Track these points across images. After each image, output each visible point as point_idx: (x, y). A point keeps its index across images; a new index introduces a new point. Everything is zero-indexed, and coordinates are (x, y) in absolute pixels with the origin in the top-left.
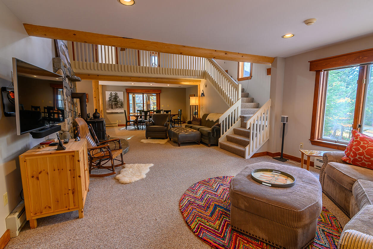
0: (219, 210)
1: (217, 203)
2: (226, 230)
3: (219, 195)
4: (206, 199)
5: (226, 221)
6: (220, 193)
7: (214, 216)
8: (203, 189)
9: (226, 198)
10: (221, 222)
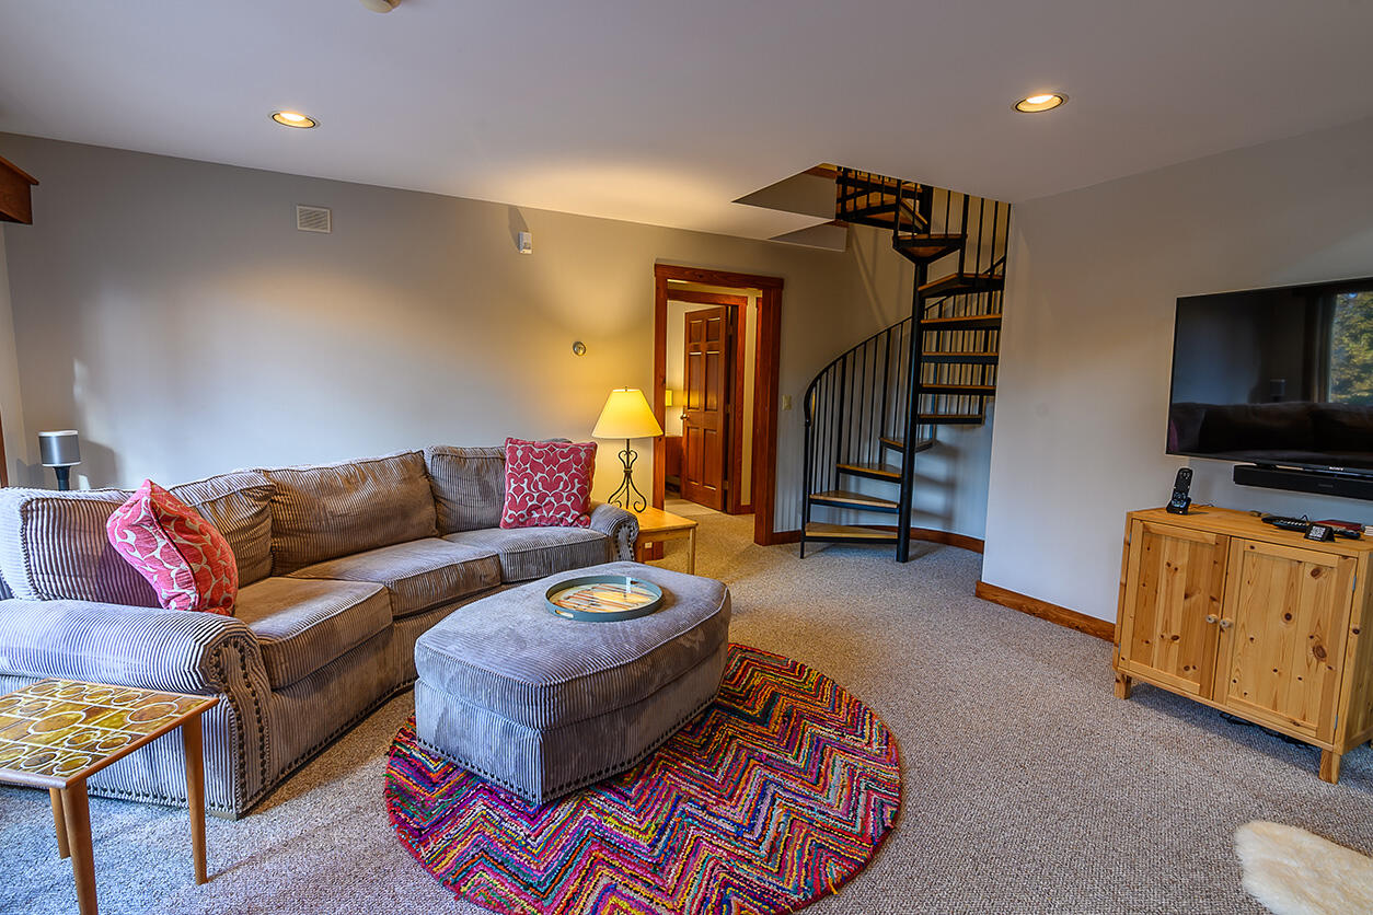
0: (754, 709)
1: (759, 729)
2: (738, 670)
3: (755, 765)
4: (801, 744)
5: (734, 686)
6: (750, 773)
7: (767, 694)
8: (833, 797)
9: (727, 749)
10: (748, 682)
